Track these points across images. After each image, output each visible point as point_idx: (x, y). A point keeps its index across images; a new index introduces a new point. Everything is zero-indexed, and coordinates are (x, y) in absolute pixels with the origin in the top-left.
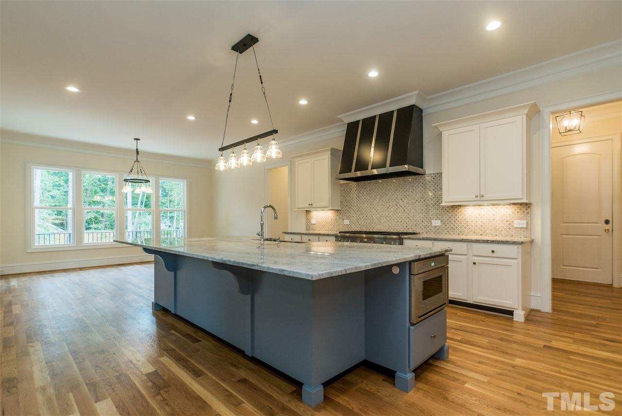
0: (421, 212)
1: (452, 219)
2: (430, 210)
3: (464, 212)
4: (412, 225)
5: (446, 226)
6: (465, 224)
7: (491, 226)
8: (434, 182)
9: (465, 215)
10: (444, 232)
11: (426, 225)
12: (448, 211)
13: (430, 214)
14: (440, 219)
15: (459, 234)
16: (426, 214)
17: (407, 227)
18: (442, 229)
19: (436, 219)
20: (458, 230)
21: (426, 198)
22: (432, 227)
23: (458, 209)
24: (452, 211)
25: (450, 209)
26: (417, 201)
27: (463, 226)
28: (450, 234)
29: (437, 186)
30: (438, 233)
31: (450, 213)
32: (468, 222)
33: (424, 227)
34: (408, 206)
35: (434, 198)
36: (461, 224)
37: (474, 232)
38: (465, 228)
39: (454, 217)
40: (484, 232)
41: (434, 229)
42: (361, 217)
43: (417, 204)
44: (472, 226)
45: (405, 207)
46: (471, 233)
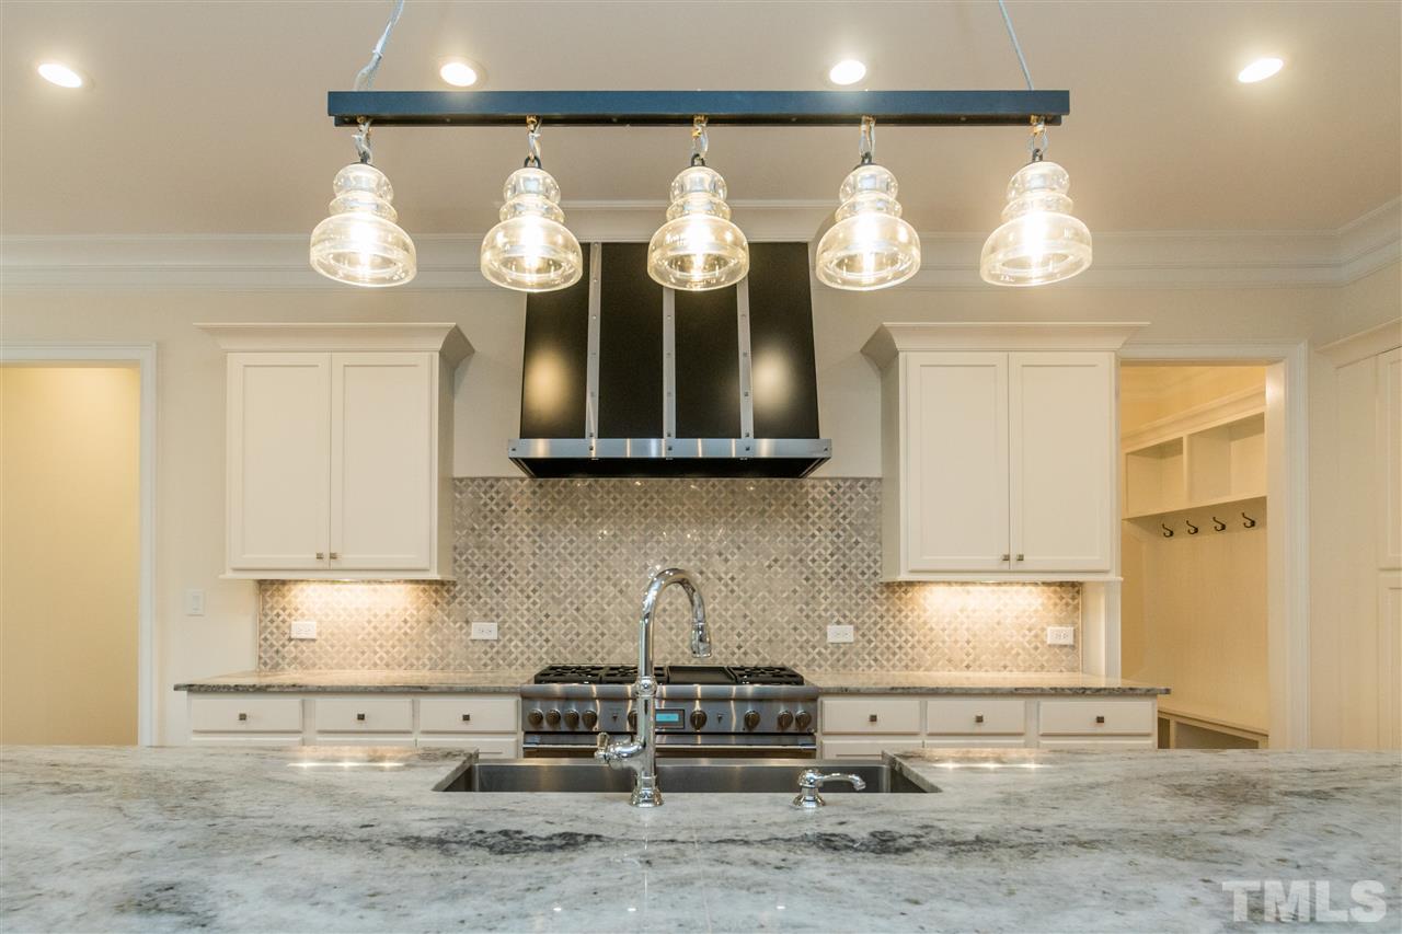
0: (788, 598)
1: (888, 623)
2: (820, 592)
3: (922, 601)
4: (758, 641)
5: (870, 641)
6: (925, 636)
7: (993, 642)
8: (832, 506)
9: (925, 611)
10: (864, 660)
11: (807, 641)
12: (875, 598)
13: (820, 604)
14: (851, 623)
15: (907, 666)
16: (807, 604)
17: (739, 647)
18: (857, 654)
19: (838, 623)
20: (906, 654)
21: (807, 554)
22: (826, 648)
23: (906, 592)
24: (887, 598)
25: (882, 592)
26: (776, 561)
27: (919, 642)
28: (882, 667)
29: (844, 518)
30: (845, 666)
31: (881, 605)
32: (931, 629)
33: (801, 647)
34: (745, 579)
35: (832, 555)
36: (913, 636)
37: (950, 661)
38: (925, 648)
39: (894, 617)
40: (975, 660)
41: (832, 654)
42: (553, 610)
43: (776, 573)
44: (944, 642)
45: (733, 579)
46: (940, 663)
